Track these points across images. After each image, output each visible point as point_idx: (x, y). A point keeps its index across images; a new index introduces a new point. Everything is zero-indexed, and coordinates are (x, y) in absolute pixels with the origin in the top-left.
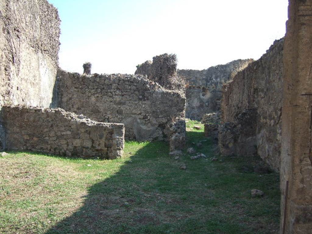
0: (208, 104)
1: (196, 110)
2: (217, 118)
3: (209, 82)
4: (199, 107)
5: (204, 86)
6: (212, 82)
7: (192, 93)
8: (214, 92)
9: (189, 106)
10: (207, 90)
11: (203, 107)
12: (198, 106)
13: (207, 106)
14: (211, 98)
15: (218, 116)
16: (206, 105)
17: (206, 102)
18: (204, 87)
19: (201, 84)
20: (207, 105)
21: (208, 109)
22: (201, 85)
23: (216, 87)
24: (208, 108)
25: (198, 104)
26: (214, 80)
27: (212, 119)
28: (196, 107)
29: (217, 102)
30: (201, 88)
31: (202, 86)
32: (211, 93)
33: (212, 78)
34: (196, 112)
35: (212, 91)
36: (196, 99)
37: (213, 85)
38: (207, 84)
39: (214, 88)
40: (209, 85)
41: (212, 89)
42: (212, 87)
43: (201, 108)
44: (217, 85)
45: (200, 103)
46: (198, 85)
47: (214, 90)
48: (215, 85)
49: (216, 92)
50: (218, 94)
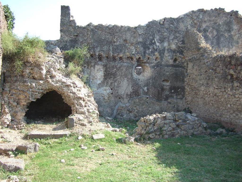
0: (148, 89)
1: (126, 100)
2: (173, 125)
3: (149, 49)
5: (140, 56)
6: (153, 48)
7: (118, 69)
8: (157, 66)
9: (112, 94)
10: (145, 63)
11: (139, 95)
12: (129, 94)
13: (146, 93)
14: (153, 78)
15: (175, 121)
16: (143, 90)
17: (145, 86)
18: (140, 58)
19: (133, 53)
20: (146, 91)
21: (147, 98)
22: (133, 54)
23: (162, 58)
24: (148, 96)
25: (130, 90)
26: (158, 44)
27: (160, 129)
28: (125, 96)
29: (163, 85)
30: (135, 59)
31: (138, 57)
32: (153, 69)
33: (153, 41)
34: (126, 105)
35: (154, 64)
36: (126, 80)
37: (156, 53)
38: (145, 53)
39: (159, 60)
40: (149, 55)
41: (154, 62)
42: (154, 57)
43: (135, 96)
44: (164, 54)
45: (132, 87)
46: (128, 54)
47: (158, 63)
48: (160, 55)
49: (161, 68)
50: (165, 70)
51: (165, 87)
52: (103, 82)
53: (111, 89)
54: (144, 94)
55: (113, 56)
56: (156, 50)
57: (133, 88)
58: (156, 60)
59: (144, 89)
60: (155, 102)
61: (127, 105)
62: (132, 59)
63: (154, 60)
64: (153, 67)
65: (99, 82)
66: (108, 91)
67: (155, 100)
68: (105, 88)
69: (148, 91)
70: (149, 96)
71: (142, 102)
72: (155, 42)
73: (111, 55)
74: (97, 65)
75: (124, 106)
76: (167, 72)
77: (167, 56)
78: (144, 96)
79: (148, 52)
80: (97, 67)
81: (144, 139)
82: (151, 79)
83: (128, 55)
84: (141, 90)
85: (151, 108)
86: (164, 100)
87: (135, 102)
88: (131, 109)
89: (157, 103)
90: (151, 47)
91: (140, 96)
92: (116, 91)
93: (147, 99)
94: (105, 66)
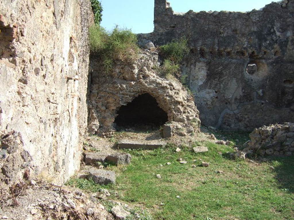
0: (263, 92)
1: (234, 106)
3: (266, 40)
4: (240, 99)
5: (254, 50)
6: (272, 39)
7: (226, 67)
8: (277, 62)
9: (216, 98)
10: (261, 58)
11: (251, 100)
12: (238, 98)
13: (261, 98)
14: (271, 78)
16: (257, 93)
17: (259, 89)
18: (253, 53)
19: (245, 46)
20: (261, 95)
21: (262, 104)
22: (245, 48)
23: (283, 51)
24: (263, 102)
25: (240, 93)
26: (278, 34)
27: (281, 144)
28: (233, 101)
29: (285, 87)
30: (247, 54)
31: (250, 51)
32: (271, 67)
33: (272, 30)
34: (234, 111)
35: (273, 60)
36: (234, 81)
37: (276, 46)
38: (260, 46)
39: (279, 55)
40: (266, 48)
41: (272, 58)
42: (272, 51)
43: (247, 101)
44: (286, 47)
45: (243, 89)
46: (238, 47)
47: (278, 58)
48: (281, 48)
49: (282, 65)
50: (287, 68)
51: (287, 90)
52: (205, 83)
53: (216, 92)
54: (259, 99)
55: (218, 50)
56: (276, 42)
57: (243, 91)
58: (275, 55)
59: (259, 92)
60: (273, 109)
61: (236, 112)
62: (243, 54)
63: (272, 54)
64: (271, 64)
65: (201, 83)
66: (212, 95)
67: (273, 106)
68: (207, 90)
69: (263, 95)
70: (265, 101)
71: (255, 109)
72: (274, 31)
73: (217, 50)
74: (199, 63)
75: (232, 113)
76: (290, 70)
77: (291, 49)
78: (259, 101)
79: (265, 45)
80: (198, 65)
81: (259, 155)
82: (268, 80)
83: (238, 49)
84: (255, 93)
85: (267, 116)
86: (286, 107)
87: (245, 109)
88: (241, 117)
89: (275, 110)
90: (269, 38)
91: (252, 102)
92: (222, 95)
93: (262, 106)
94: (208, 64)
